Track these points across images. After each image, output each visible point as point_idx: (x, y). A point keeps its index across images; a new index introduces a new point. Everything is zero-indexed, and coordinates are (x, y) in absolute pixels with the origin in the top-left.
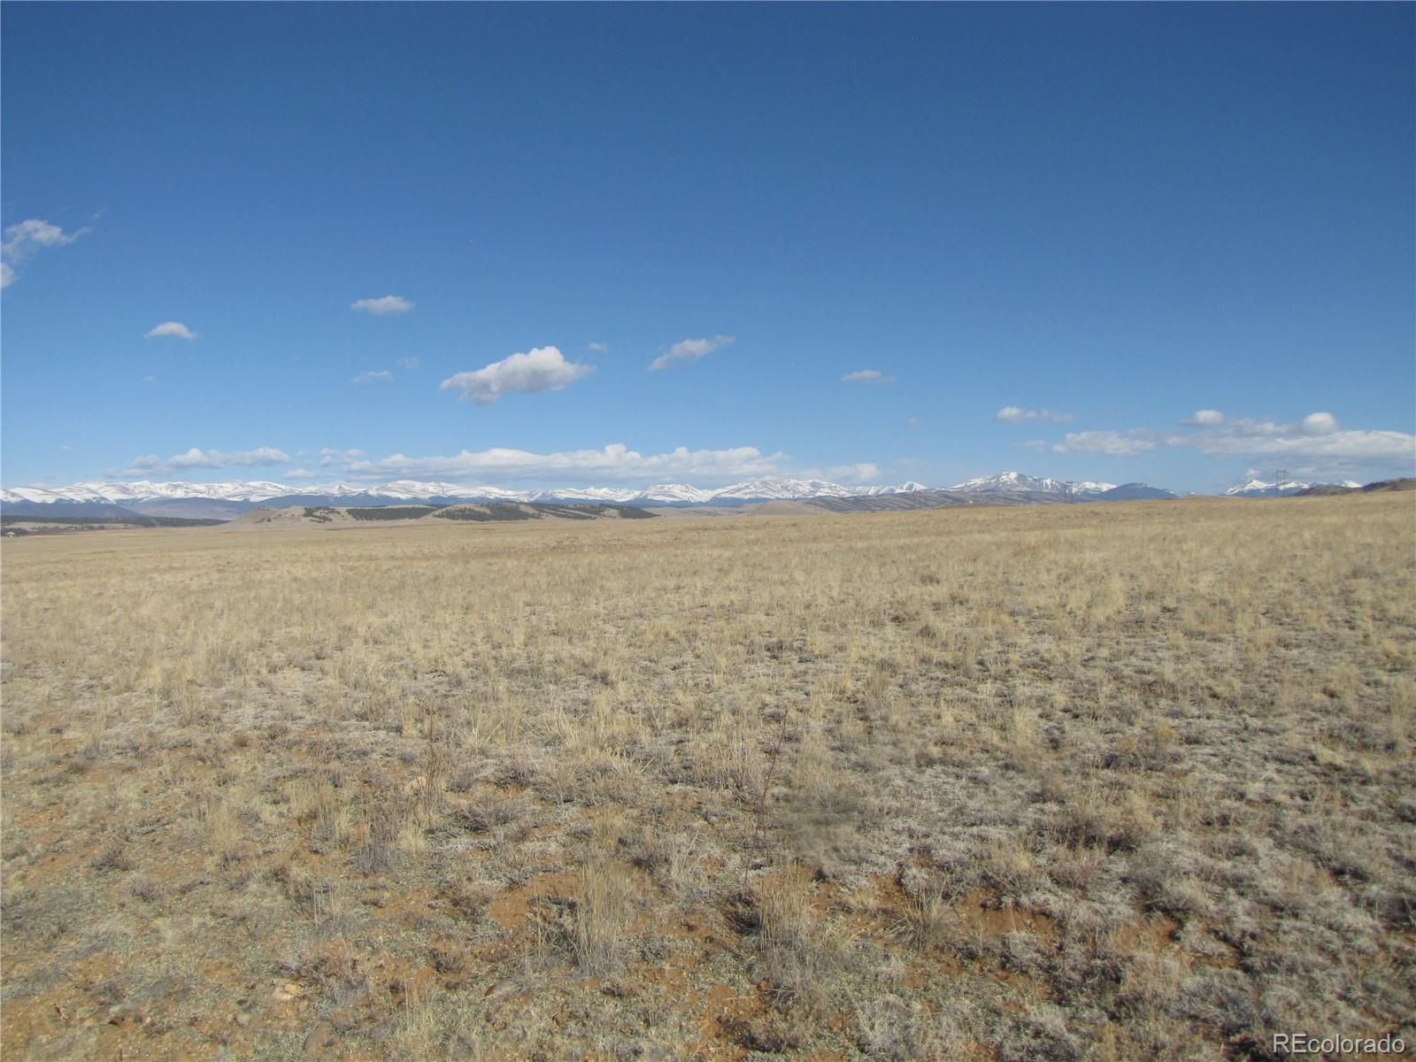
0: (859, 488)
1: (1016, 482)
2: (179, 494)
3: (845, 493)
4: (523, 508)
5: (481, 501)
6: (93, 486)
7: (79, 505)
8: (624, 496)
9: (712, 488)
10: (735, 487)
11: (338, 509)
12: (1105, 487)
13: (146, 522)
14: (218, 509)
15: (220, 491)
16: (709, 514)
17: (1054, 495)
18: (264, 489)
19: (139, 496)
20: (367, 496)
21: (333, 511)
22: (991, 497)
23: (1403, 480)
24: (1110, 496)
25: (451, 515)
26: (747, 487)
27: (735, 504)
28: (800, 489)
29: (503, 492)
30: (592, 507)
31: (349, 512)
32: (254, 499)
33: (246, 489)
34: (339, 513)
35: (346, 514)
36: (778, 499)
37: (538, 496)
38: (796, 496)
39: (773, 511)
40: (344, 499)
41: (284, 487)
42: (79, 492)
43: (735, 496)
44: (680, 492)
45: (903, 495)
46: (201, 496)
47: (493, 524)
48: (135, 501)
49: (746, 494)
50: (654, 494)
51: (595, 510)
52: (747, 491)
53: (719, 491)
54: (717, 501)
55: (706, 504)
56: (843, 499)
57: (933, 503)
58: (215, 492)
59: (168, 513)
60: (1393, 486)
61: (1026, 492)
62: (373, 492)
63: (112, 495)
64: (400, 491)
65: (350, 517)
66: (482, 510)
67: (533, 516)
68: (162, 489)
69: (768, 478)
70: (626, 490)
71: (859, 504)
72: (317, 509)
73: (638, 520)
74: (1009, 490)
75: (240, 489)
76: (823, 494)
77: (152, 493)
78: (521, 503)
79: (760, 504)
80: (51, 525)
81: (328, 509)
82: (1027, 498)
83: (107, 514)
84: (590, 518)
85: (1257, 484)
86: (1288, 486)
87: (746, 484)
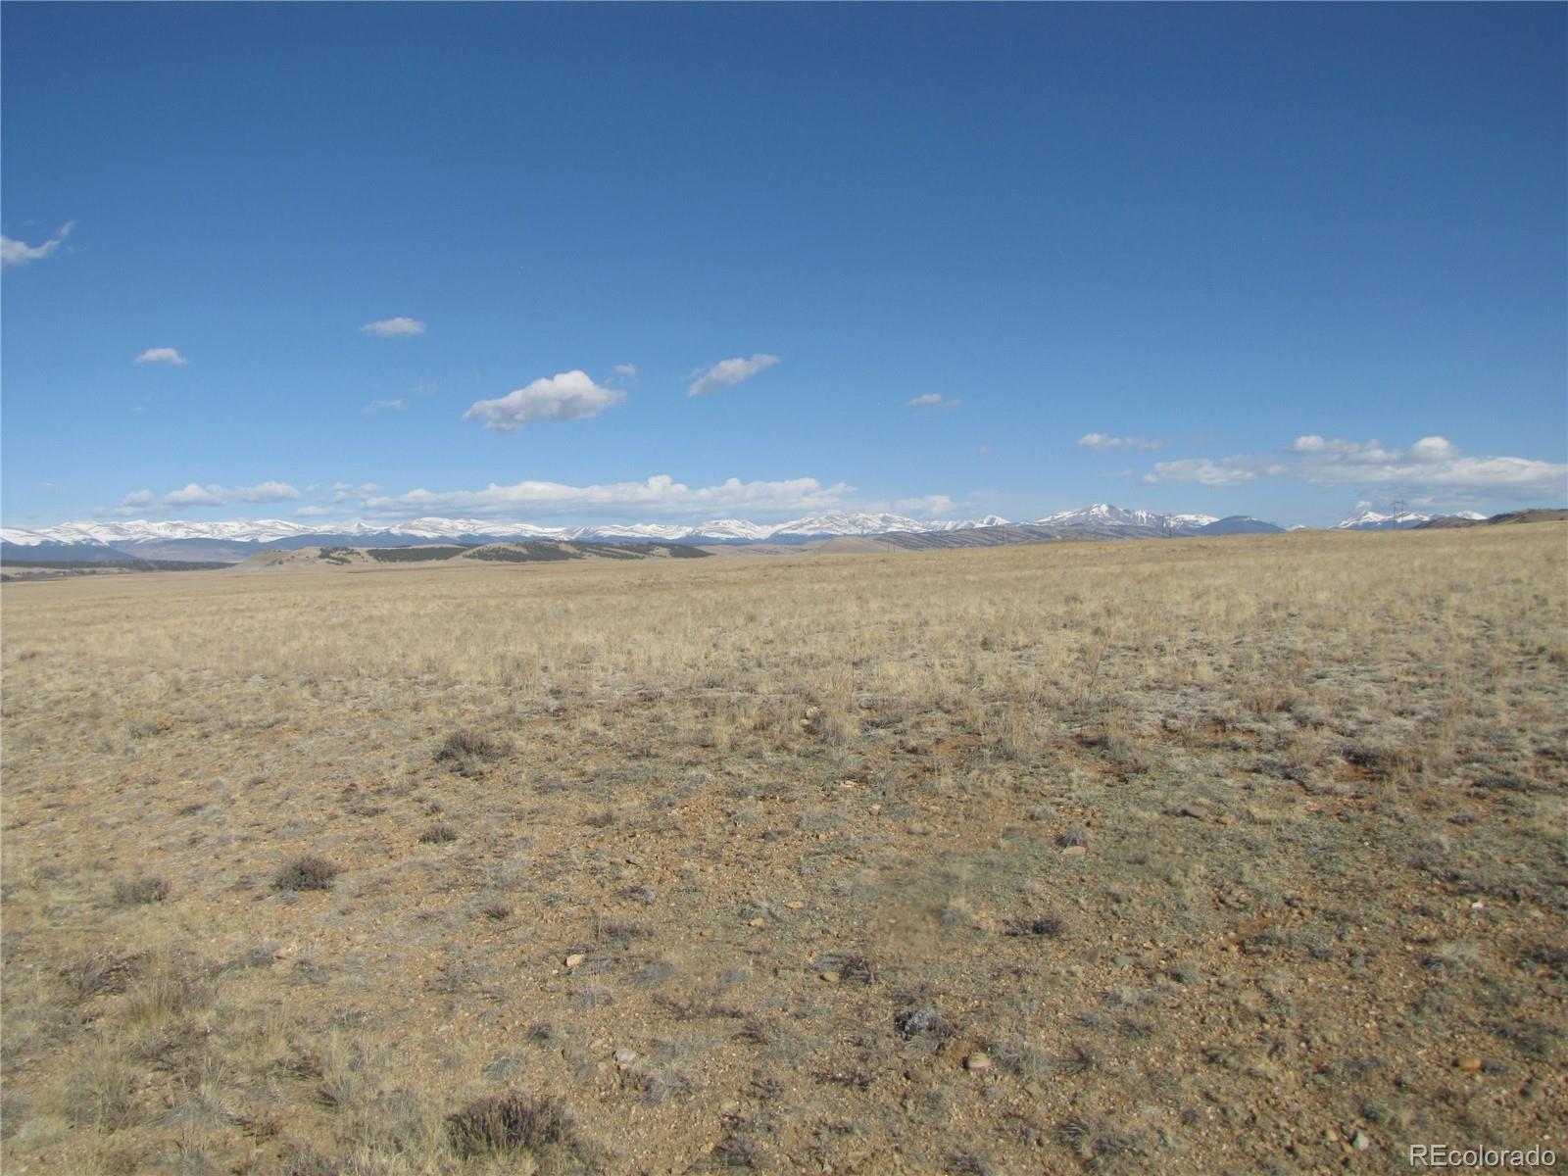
0: (935, 523)
1: (1107, 515)
2: (179, 534)
3: (919, 528)
4: (563, 547)
5: (516, 540)
6: (83, 526)
7: (67, 546)
8: (675, 533)
9: (773, 523)
10: (798, 522)
11: (358, 549)
12: (1205, 521)
13: (142, 566)
14: (223, 550)
15: (225, 530)
16: (770, 552)
17: (1150, 529)
18: (273, 528)
19: (135, 537)
20: (388, 534)
21: (352, 552)
22: (1078, 532)
23: (1531, 512)
24: (1212, 530)
25: (483, 556)
26: (811, 522)
27: (798, 541)
28: (870, 524)
29: (540, 530)
30: (639, 545)
31: (370, 553)
32: (263, 539)
33: (256, 528)
34: (359, 554)
35: (366, 555)
36: (845, 535)
37: (579, 533)
38: (865, 532)
39: (839, 549)
40: (363, 539)
41: (296, 526)
42: (68, 533)
43: (798, 532)
44: (736, 529)
45: (983, 530)
46: (204, 536)
47: (531, 565)
48: (130, 543)
49: (810, 530)
50: (707, 530)
51: (642, 548)
52: (812, 526)
53: (780, 526)
54: (777, 538)
55: (766, 541)
56: (917, 535)
57: (1017, 539)
58: (220, 532)
59: (166, 555)
60: (1521, 517)
61: (1119, 526)
62: (395, 531)
63: (104, 536)
64: (426, 529)
65: (371, 559)
66: (518, 549)
67: (574, 556)
68: (161, 529)
69: (831, 512)
70: (674, 527)
71: (935, 540)
72: (334, 550)
73: (690, 559)
74: (1100, 524)
75: (248, 528)
76: (894, 530)
77: (149, 533)
78: (560, 542)
79: (826, 542)
80: (36, 570)
81: (346, 549)
82: (1121, 532)
83: (99, 557)
84: (637, 557)
85: (1373, 517)
86: (1406, 518)
87: (809, 519)
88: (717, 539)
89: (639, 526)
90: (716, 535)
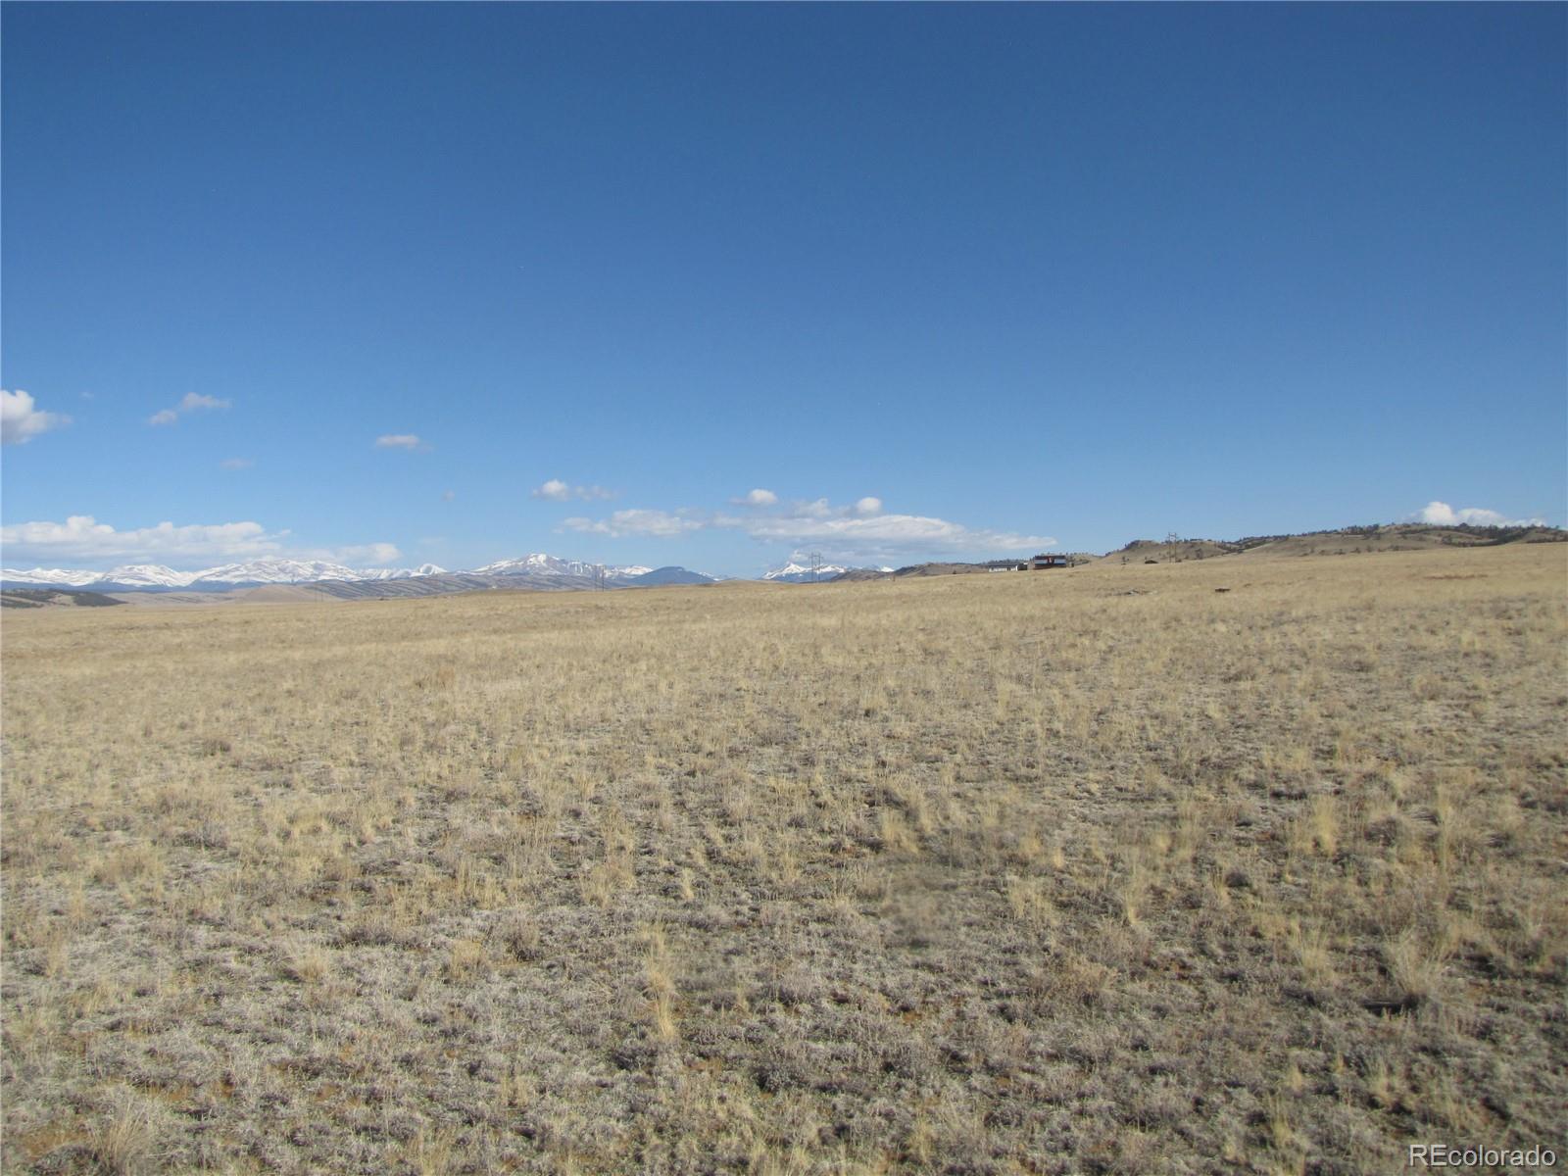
0: (369, 571)
1: (545, 565)
3: (353, 576)
8: (81, 579)
9: (194, 569)
10: (222, 568)
12: (640, 572)
16: (190, 600)
17: (586, 579)
22: (518, 583)
23: (930, 565)
24: (646, 582)
26: (237, 569)
27: (221, 589)
28: (301, 571)
30: (37, 591)
36: (274, 583)
38: (296, 580)
39: (267, 597)
43: (221, 579)
44: (153, 575)
45: (419, 579)
49: (235, 577)
50: (120, 576)
51: (41, 596)
52: (237, 573)
53: (203, 573)
54: (200, 586)
55: (186, 589)
56: (350, 583)
57: (454, 588)
60: (923, 570)
61: (555, 576)
69: (261, 558)
70: (83, 572)
71: (370, 589)
73: (98, 608)
74: (537, 574)
76: (327, 578)
79: (252, 590)
82: (557, 582)
84: (34, 605)
85: (794, 569)
86: (824, 570)
87: (235, 566)
88: (131, 586)
89: (38, 570)
90: (129, 582)
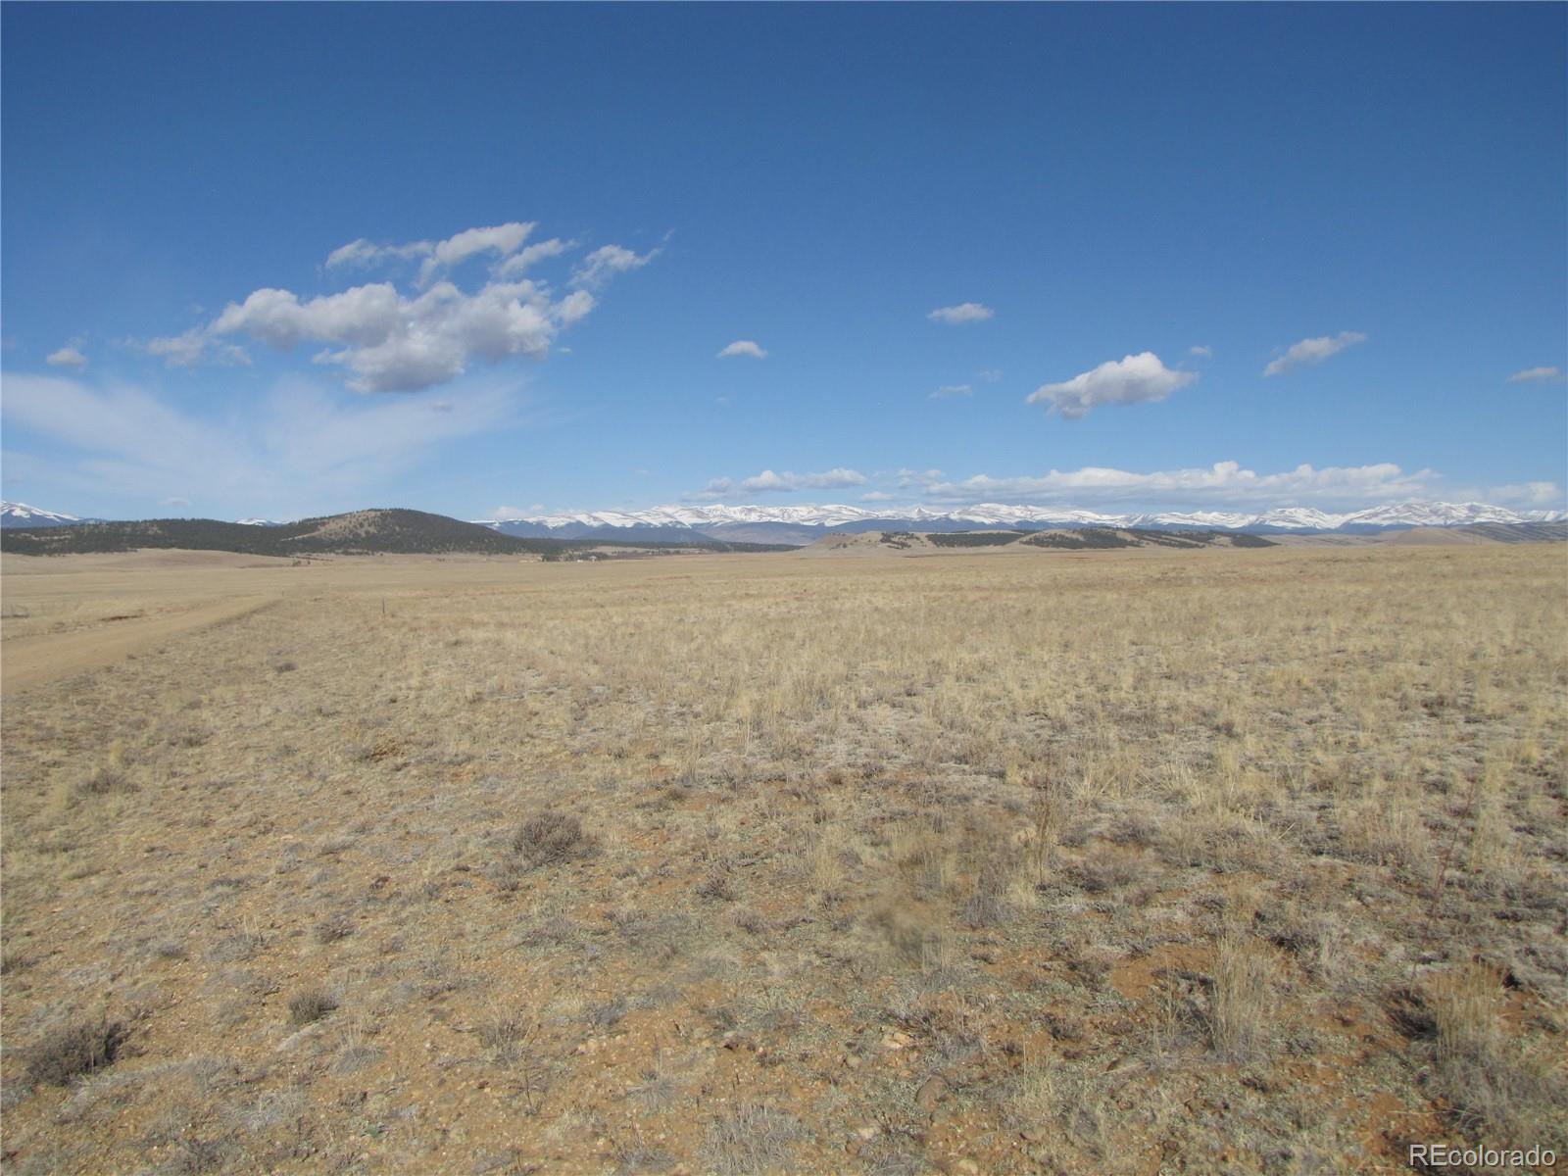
0: (1533, 513)
2: (753, 518)
3: (1513, 518)
4: (1120, 535)
5: (1073, 527)
6: (669, 510)
7: (656, 528)
8: (1237, 521)
9: (1343, 512)
10: (1370, 511)
11: (918, 534)
13: (720, 547)
14: (793, 534)
15: (795, 514)
16: (1340, 542)
18: (839, 512)
19: (714, 520)
20: (947, 519)
21: (912, 537)
25: (1039, 542)
26: (1386, 511)
27: (1371, 532)
28: (1455, 513)
29: (1098, 517)
30: (1201, 534)
31: (930, 538)
32: (829, 523)
33: (821, 513)
34: (918, 538)
35: (925, 540)
36: (1426, 525)
37: (1137, 521)
38: (1449, 522)
39: (1422, 540)
40: (924, 524)
41: (860, 511)
42: (656, 517)
43: (1369, 521)
44: (1303, 517)
46: (775, 520)
47: (1087, 552)
48: (709, 525)
49: (1384, 519)
50: (1273, 519)
51: (1203, 537)
52: (1387, 515)
53: (1353, 515)
54: (1349, 528)
55: (1336, 531)
56: (1510, 526)
58: (790, 517)
59: (741, 537)
62: (954, 517)
63: (688, 519)
64: (985, 515)
65: (930, 544)
66: (1075, 536)
67: (1132, 544)
68: (736, 513)
69: (1411, 500)
70: (1237, 516)
71: (1533, 532)
72: (895, 534)
73: (1252, 549)
75: (815, 513)
76: (1483, 520)
77: (726, 517)
78: (1118, 529)
79: (1403, 533)
80: (630, 550)
81: (907, 534)
83: (682, 539)
84: (1197, 546)
87: (1384, 508)
88: (1283, 528)
89: (1199, 514)
90: (1280, 524)
